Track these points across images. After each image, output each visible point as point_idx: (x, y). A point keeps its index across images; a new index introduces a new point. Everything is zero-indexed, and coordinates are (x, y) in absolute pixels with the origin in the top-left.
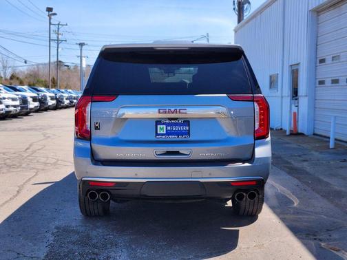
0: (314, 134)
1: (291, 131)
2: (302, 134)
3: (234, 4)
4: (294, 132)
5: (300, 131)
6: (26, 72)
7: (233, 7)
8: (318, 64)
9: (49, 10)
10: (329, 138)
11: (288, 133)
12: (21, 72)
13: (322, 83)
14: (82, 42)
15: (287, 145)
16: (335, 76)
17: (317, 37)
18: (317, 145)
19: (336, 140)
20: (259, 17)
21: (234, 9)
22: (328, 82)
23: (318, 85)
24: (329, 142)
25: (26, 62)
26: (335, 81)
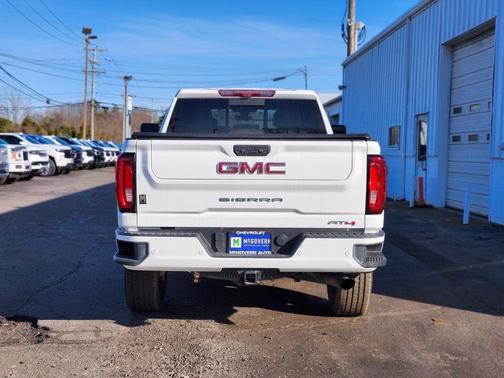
0: (447, 207)
1: (415, 202)
2: (430, 207)
3: (343, 29)
4: (419, 204)
5: (427, 203)
6: (44, 116)
7: (341, 33)
8: (452, 115)
9: (87, 31)
10: (462, 211)
11: (411, 205)
12: (38, 115)
13: (456, 139)
14: (129, 75)
15: (409, 220)
16: (473, 131)
17: (452, 79)
18: (447, 220)
19: (471, 213)
20: (376, 48)
21: (343, 35)
22: (465, 139)
23: (451, 142)
24: (462, 216)
25: (48, 102)
26: (473, 138)
